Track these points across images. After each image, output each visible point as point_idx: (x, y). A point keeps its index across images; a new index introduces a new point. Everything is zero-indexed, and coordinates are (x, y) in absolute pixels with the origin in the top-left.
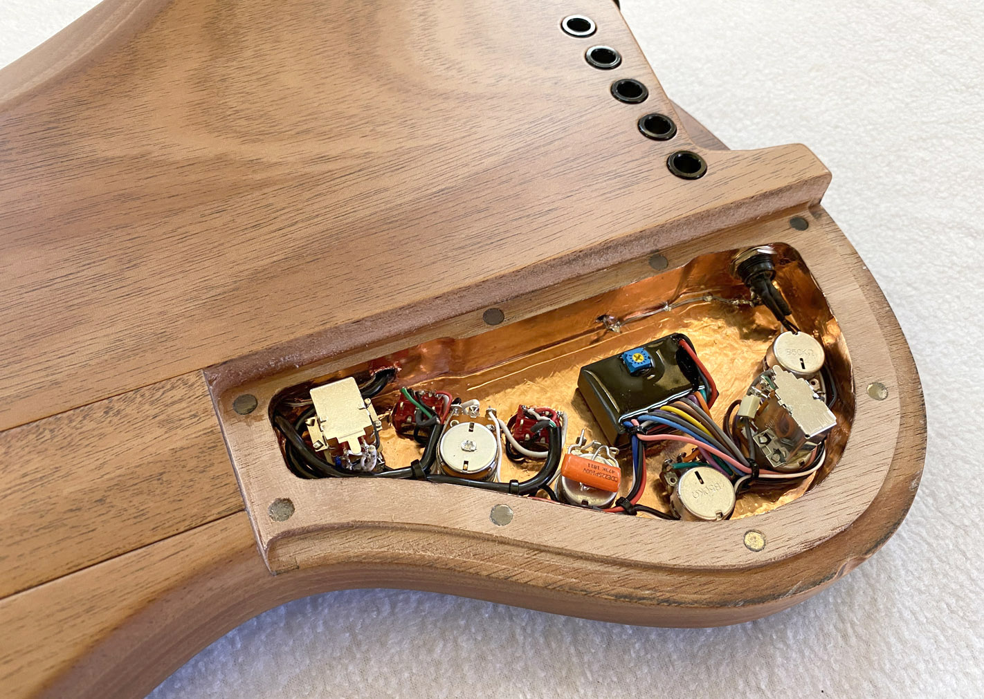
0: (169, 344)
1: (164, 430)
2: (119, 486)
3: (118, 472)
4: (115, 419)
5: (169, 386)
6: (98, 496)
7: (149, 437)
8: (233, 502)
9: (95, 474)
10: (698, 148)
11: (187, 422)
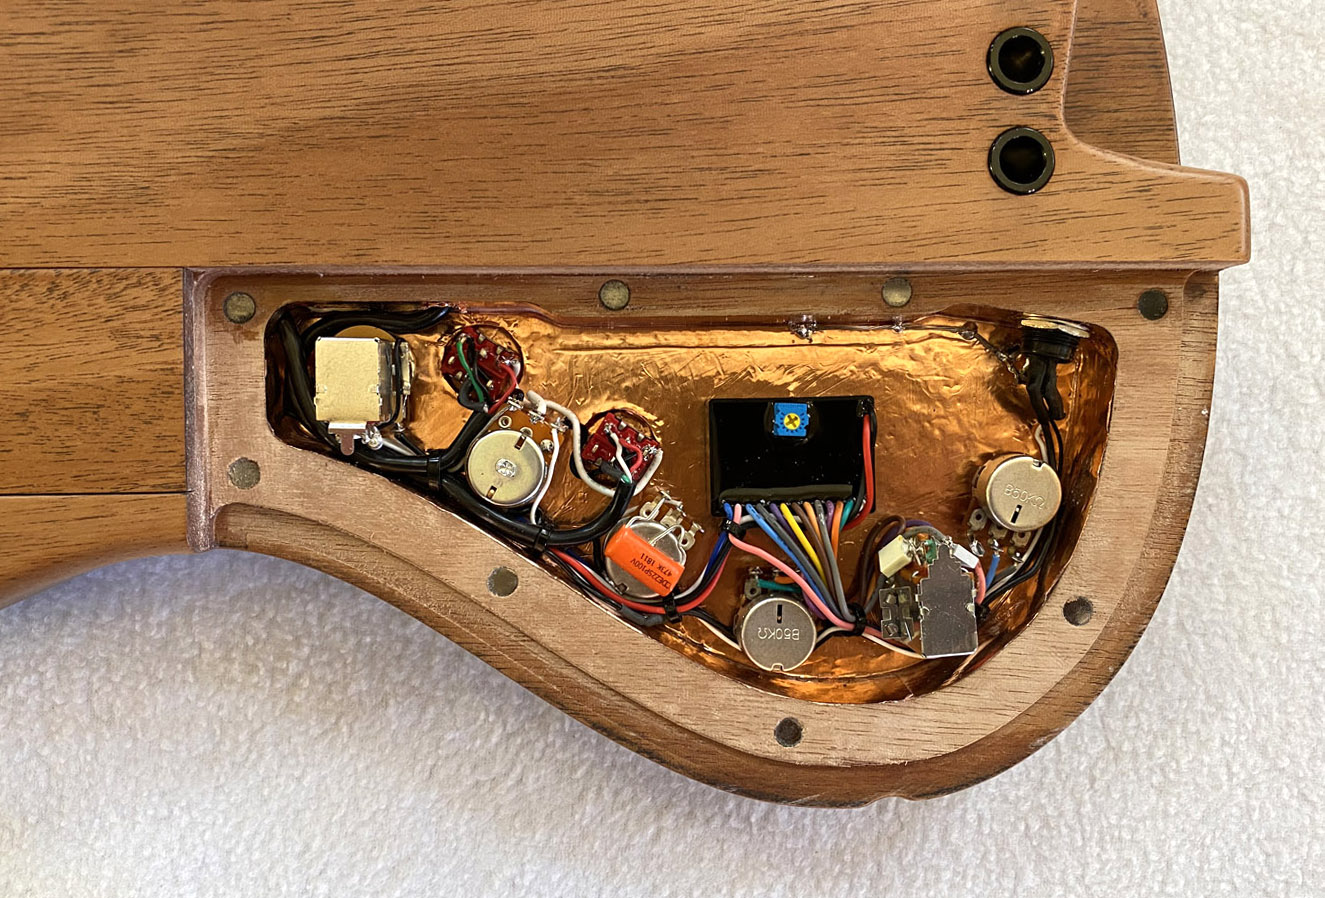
0: (151, 211)
1: (115, 344)
2: (47, 404)
3: (50, 384)
4: (60, 305)
5: (134, 280)
6: (21, 407)
7: (95, 348)
8: (175, 477)
9: (22, 376)
10: (1064, 128)
11: (145, 344)
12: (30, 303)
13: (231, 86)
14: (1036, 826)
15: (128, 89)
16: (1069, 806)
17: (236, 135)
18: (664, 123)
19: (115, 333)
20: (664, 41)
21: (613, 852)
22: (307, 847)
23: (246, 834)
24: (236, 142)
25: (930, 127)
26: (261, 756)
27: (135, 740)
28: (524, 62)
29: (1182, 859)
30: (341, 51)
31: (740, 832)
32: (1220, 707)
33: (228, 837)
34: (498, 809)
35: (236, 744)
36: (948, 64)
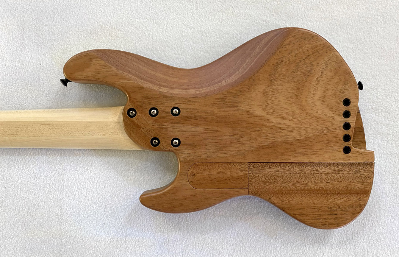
9: (230, 175)
10: (352, 146)
11: (244, 171)
12: (230, 167)
13: (254, 142)
14: (346, 232)
15: (242, 142)
16: (350, 229)
17: (254, 147)
18: (304, 146)
19: (240, 170)
20: (304, 136)
21: (289, 234)
22: (248, 233)
23: (240, 231)
24: (254, 148)
25: (336, 146)
26: (242, 220)
27: (225, 218)
28: (288, 139)
29: (366, 236)
30: (267, 137)
31: (306, 232)
32: (371, 216)
33: (237, 232)
34: (273, 228)
35: (239, 219)
36: (338, 139)
